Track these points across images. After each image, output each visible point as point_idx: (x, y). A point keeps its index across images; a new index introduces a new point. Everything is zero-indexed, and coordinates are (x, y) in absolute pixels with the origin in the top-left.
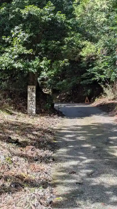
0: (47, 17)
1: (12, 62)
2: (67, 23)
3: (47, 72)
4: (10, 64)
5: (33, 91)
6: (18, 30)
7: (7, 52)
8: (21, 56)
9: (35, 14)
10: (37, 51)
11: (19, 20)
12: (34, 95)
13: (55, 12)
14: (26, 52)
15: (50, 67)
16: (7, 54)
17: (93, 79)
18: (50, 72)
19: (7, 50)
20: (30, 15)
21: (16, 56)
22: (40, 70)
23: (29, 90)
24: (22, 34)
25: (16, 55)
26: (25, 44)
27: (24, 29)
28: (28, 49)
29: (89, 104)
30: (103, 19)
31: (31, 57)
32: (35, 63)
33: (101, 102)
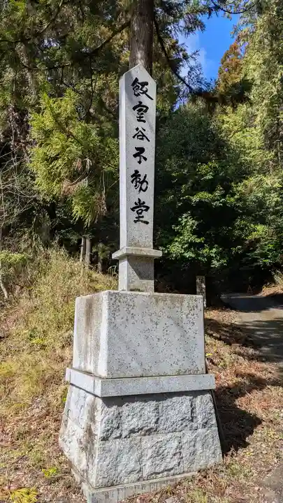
0: (217, 203)
1: (183, 251)
2: (237, 207)
3: (218, 261)
4: (181, 254)
5: (202, 282)
6: (186, 218)
7: (176, 241)
8: (192, 245)
9: (206, 200)
10: (208, 238)
11: (187, 206)
12: (204, 286)
13: (224, 196)
14: (198, 241)
15: (221, 255)
16: (177, 243)
17: (255, 264)
18: (222, 261)
19: (176, 239)
20: (200, 201)
21: (186, 246)
22: (210, 258)
23: (198, 281)
24: (191, 222)
25: (186, 243)
26: (194, 232)
27: (193, 216)
28: (199, 237)
29: (254, 294)
30: (275, 199)
31: (201, 246)
32: (205, 251)
33: (272, 292)
